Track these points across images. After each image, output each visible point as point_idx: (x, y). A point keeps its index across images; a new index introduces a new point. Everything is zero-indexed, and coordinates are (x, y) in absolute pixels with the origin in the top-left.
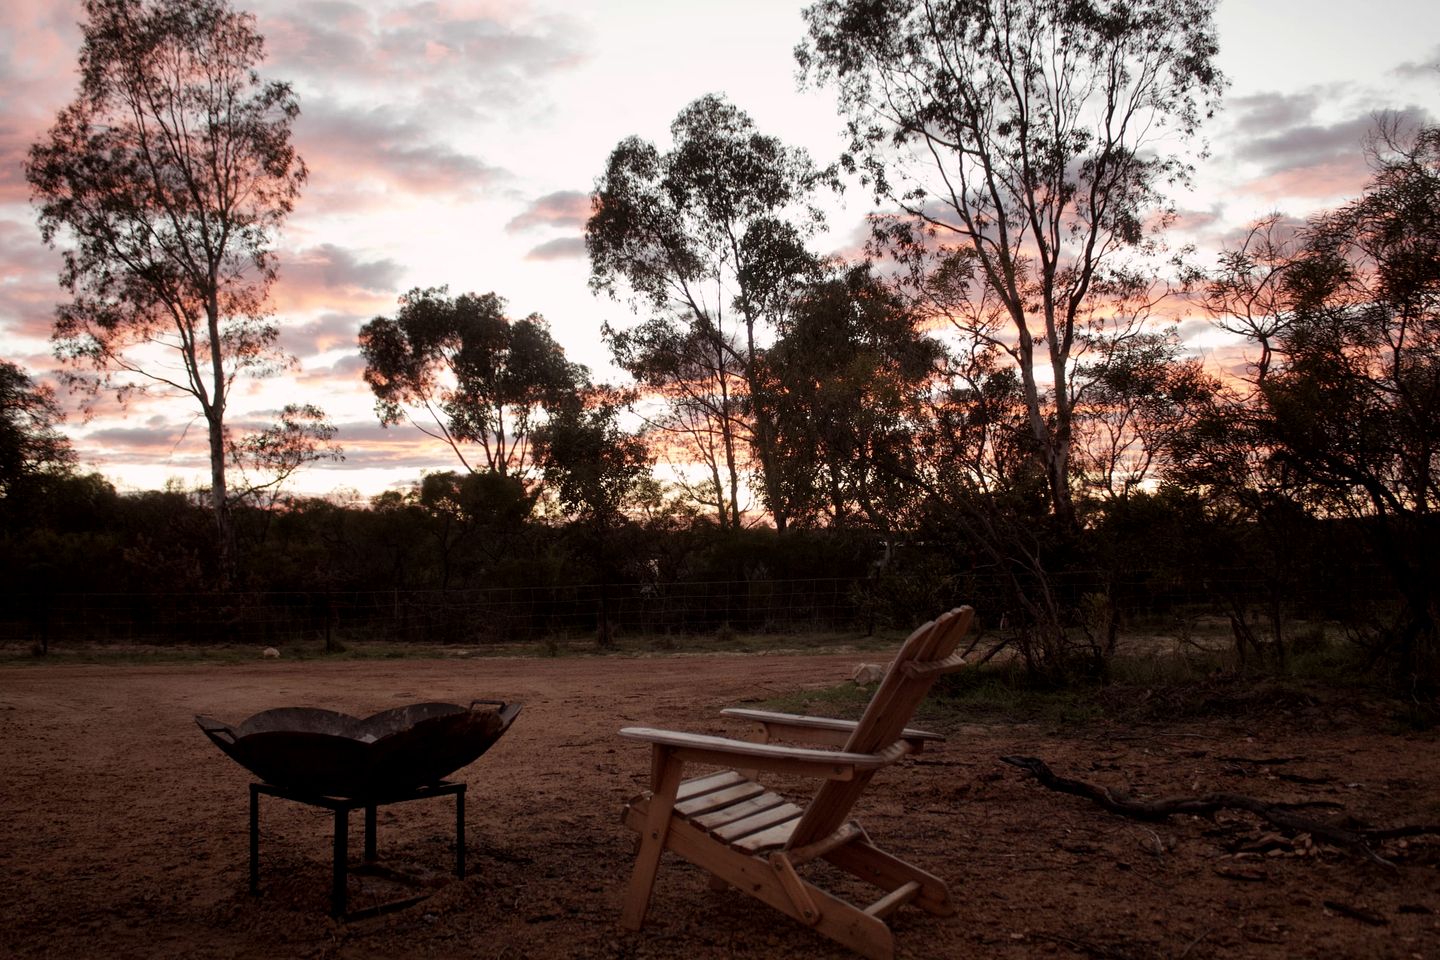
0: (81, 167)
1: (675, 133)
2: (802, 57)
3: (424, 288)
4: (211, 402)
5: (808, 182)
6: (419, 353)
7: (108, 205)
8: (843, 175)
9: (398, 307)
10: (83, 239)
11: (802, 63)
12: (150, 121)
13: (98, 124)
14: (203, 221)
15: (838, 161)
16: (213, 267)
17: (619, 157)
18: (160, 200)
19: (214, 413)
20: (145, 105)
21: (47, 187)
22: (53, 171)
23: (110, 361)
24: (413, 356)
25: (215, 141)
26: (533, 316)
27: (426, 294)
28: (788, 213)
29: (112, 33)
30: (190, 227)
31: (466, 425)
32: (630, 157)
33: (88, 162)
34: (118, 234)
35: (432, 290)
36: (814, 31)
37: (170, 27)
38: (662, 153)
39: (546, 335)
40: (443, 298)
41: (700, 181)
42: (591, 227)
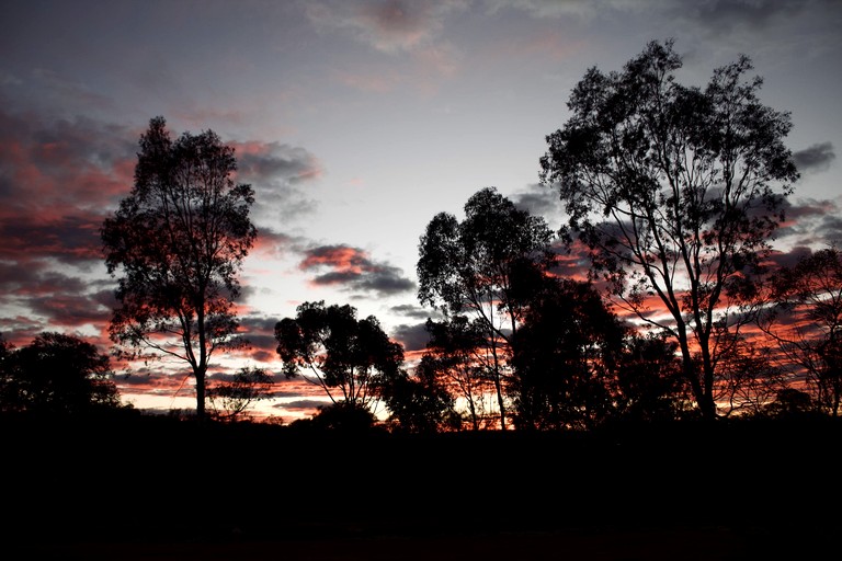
0: (131, 232)
1: (467, 210)
2: (544, 163)
3: (311, 302)
4: (198, 364)
6: (307, 338)
7: (146, 252)
9: (297, 313)
10: (130, 271)
11: (544, 167)
12: (171, 205)
13: (143, 208)
14: (197, 261)
15: (568, 225)
16: (203, 288)
17: (435, 224)
18: (174, 251)
19: (200, 372)
20: (169, 197)
21: (112, 243)
22: (116, 234)
23: (142, 343)
24: (304, 339)
25: (206, 216)
26: (370, 318)
27: (312, 305)
28: (534, 255)
29: (154, 158)
30: (191, 266)
31: (333, 377)
32: (441, 224)
33: (135, 228)
34: (150, 269)
35: (315, 303)
36: (552, 149)
38: (460, 222)
39: (377, 327)
40: (322, 308)
41: (482, 238)
42: (420, 264)
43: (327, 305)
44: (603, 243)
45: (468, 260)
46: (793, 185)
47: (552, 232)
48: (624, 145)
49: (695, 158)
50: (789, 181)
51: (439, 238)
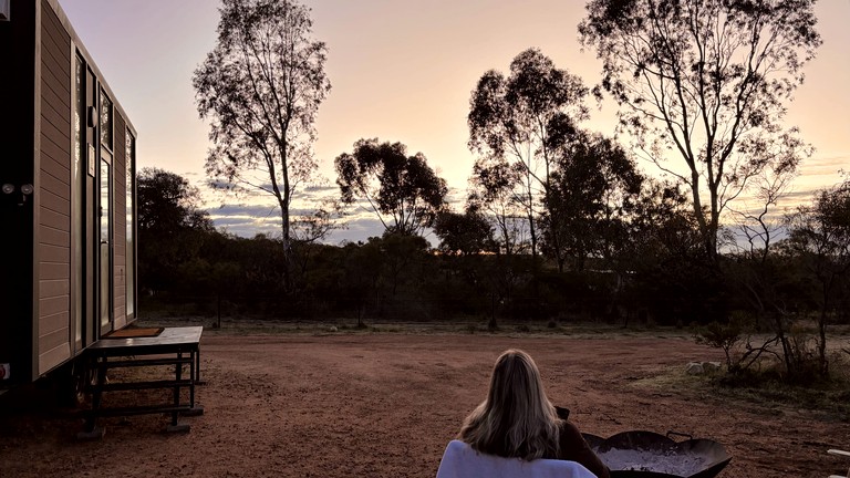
0: (220, 81)
1: (513, 69)
2: (582, 29)
4: (283, 198)
5: (581, 93)
6: (363, 170)
8: (603, 91)
10: (221, 117)
11: (582, 32)
12: (252, 59)
13: (228, 61)
15: (601, 84)
16: (284, 133)
17: (484, 80)
19: (284, 204)
20: (250, 51)
21: (202, 90)
22: (206, 82)
24: (360, 172)
26: (419, 154)
27: (367, 142)
28: (569, 110)
29: (235, 15)
31: (387, 203)
32: (489, 81)
33: (224, 78)
35: (370, 140)
36: (591, 16)
37: (263, 12)
38: (505, 79)
39: (425, 163)
40: (375, 144)
41: (523, 94)
42: (470, 117)
43: (381, 142)
44: (631, 100)
45: (511, 113)
46: (815, 50)
47: (587, 89)
48: (660, 10)
49: (726, 23)
50: (812, 47)
51: (486, 93)
